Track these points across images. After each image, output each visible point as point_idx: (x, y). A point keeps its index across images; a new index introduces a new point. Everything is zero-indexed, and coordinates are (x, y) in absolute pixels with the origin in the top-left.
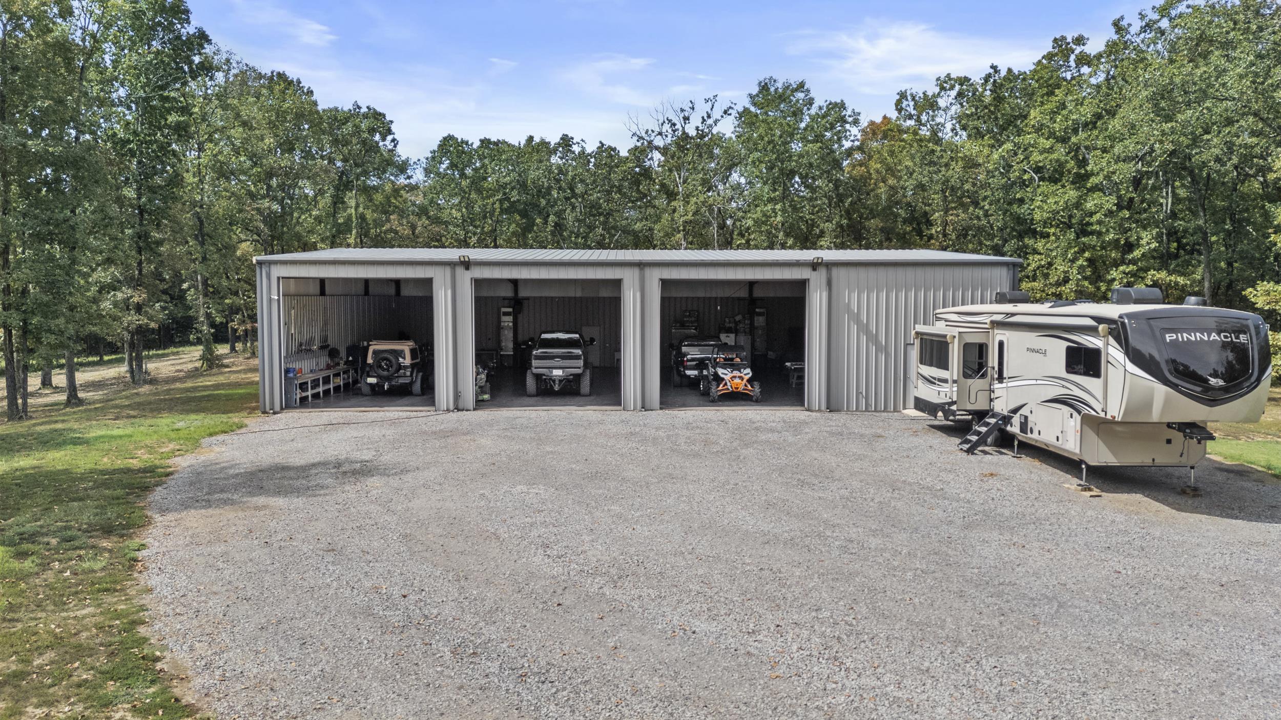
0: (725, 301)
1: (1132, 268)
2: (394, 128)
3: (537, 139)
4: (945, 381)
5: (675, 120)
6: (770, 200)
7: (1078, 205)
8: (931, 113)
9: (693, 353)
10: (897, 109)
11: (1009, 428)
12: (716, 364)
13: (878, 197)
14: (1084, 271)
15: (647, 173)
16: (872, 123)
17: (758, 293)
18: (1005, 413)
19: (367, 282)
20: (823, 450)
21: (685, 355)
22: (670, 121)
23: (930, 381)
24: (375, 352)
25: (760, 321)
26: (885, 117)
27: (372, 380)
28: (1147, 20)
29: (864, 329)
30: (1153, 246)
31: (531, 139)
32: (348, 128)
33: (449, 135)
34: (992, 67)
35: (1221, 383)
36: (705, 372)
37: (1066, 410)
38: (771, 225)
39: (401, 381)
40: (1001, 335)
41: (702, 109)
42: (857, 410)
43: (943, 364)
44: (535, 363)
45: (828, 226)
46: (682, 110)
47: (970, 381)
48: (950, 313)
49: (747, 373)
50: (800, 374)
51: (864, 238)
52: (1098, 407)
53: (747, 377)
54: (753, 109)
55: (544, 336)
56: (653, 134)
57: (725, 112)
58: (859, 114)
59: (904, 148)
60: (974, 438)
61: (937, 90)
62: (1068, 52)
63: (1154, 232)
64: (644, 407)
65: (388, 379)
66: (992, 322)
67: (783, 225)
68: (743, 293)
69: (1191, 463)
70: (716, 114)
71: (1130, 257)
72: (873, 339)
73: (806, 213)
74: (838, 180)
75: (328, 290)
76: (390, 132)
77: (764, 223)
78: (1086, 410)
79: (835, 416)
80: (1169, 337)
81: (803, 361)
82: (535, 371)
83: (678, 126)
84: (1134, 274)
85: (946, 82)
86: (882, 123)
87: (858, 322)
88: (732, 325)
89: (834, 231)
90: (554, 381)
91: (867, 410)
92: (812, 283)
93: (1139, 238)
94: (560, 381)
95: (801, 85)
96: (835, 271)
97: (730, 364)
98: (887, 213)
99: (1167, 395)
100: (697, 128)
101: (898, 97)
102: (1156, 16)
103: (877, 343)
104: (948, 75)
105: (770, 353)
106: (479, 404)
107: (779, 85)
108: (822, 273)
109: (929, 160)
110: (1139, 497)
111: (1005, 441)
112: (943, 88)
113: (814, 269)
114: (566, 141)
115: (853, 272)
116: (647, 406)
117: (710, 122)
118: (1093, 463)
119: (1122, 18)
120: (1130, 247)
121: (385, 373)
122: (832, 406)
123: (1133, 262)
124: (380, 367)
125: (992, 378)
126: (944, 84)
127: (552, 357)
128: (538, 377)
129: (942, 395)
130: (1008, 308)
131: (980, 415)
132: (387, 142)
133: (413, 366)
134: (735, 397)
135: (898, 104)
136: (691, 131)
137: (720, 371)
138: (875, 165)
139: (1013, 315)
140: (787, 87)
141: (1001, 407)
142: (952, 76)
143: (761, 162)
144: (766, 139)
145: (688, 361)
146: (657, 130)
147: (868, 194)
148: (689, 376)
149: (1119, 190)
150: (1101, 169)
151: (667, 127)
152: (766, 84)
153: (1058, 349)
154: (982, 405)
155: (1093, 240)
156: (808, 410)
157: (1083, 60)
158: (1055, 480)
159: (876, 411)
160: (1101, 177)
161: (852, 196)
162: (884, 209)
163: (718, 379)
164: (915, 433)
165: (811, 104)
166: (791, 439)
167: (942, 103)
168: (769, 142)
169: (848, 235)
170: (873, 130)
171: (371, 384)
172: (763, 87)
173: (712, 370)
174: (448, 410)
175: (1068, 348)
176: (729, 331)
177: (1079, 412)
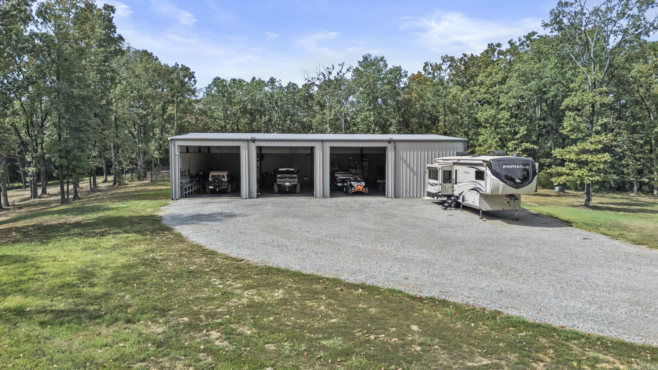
0: (352, 155)
1: (516, 142)
2: (195, 75)
3: (257, 79)
4: (437, 184)
5: (325, 73)
6: (368, 110)
7: (495, 116)
8: (439, 72)
9: (340, 176)
10: (424, 70)
11: (459, 201)
12: (350, 180)
13: (416, 109)
14: (498, 143)
15: (311, 96)
16: (413, 75)
17: (364, 152)
18: (458, 195)
19: (200, 147)
20: (393, 209)
21: (337, 177)
22: (323, 73)
23: (432, 185)
24: (212, 176)
25: (366, 164)
26: (419, 72)
27: (211, 187)
28: (522, 41)
29: (408, 166)
30: (524, 133)
31: (254, 78)
32: (174, 76)
33: (217, 77)
34: (464, 54)
35: (520, 181)
36: (346, 184)
37: (475, 192)
38: (368, 121)
39: (223, 187)
40: (456, 167)
41: (337, 69)
42: (406, 197)
43: (436, 179)
44: (278, 180)
45: (394, 121)
46: (328, 68)
47: (446, 184)
48: (440, 160)
49: (363, 184)
50: (384, 185)
51: (410, 127)
52: (484, 190)
53: (363, 185)
54: (360, 68)
55: (280, 169)
56: (315, 80)
57: (348, 70)
58: (407, 72)
59: (427, 88)
60: (447, 204)
61: (441, 62)
62: (494, 50)
63: (525, 127)
64: (324, 197)
65: (218, 187)
66: (453, 163)
67: (374, 121)
68: (359, 152)
69: (516, 209)
70: (344, 71)
71: (516, 137)
72: (412, 170)
73: (384, 115)
74: (398, 100)
75: (190, 151)
76: (194, 77)
77: (365, 120)
78: (481, 192)
79: (397, 199)
80: (504, 167)
81: (385, 179)
82: (278, 183)
83: (326, 76)
84: (516, 144)
85: (445, 58)
86: (417, 75)
87: (406, 163)
88: (354, 166)
89: (396, 123)
90: (286, 187)
91: (409, 197)
92: (388, 148)
93: (519, 130)
94: (289, 187)
95: (382, 59)
96: (397, 144)
97: (355, 180)
98: (421, 115)
99: (503, 185)
100: (335, 77)
101: (424, 65)
102: (525, 40)
103: (413, 172)
104: (446, 55)
105: (370, 177)
106: (258, 196)
107: (372, 58)
108: (392, 144)
109: (437, 94)
110: (499, 221)
111: (458, 206)
112: (444, 61)
113: (389, 143)
114: (272, 81)
115: (404, 144)
116: (325, 196)
117: (341, 74)
118: (483, 210)
119: (512, 40)
120: (516, 133)
121: (217, 184)
122: (396, 196)
123: (517, 139)
124: (215, 182)
125: (453, 183)
126: (445, 59)
127: (285, 178)
128: (279, 186)
129: (436, 189)
130: (459, 158)
131: (449, 197)
132: (191, 82)
133: (228, 181)
134: (358, 193)
135: (425, 67)
136: (332, 78)
137: (353, 183)
138: (414, 95)
139: (460, 160)
140: (376, 58)
141: (456, 193)
142: (448, 56)
143: (364, 93)
144: (367, 83)
145: (338, 179)
146: (317, 77)
147: (412, 107)
148: (339, 186)
149: (511, 110)
150: (505, 102)
151: (321, 76)
152: (366, 57)
153: (473, 171)
154: (449, 193)
155: (502, 131)
156: (387, 197)
157: (500, 53)
158: (472, 217)
159: (413, 198)
160: (504, 105)
161: (404, 107)
162: (418, 114)
163: (352, 186)
164: (427, 204)
165: (386, 67)
166: (381, 206)
167: (444, 67)
168: (368, 85)
169: (403, 125)
170: (414, 78)
171: (211, 189)
172: (365, 58)
173: (349, 183)
174: (246, 198)
175: (476, 172)
176: (353, 168)
177: (479, 192)
